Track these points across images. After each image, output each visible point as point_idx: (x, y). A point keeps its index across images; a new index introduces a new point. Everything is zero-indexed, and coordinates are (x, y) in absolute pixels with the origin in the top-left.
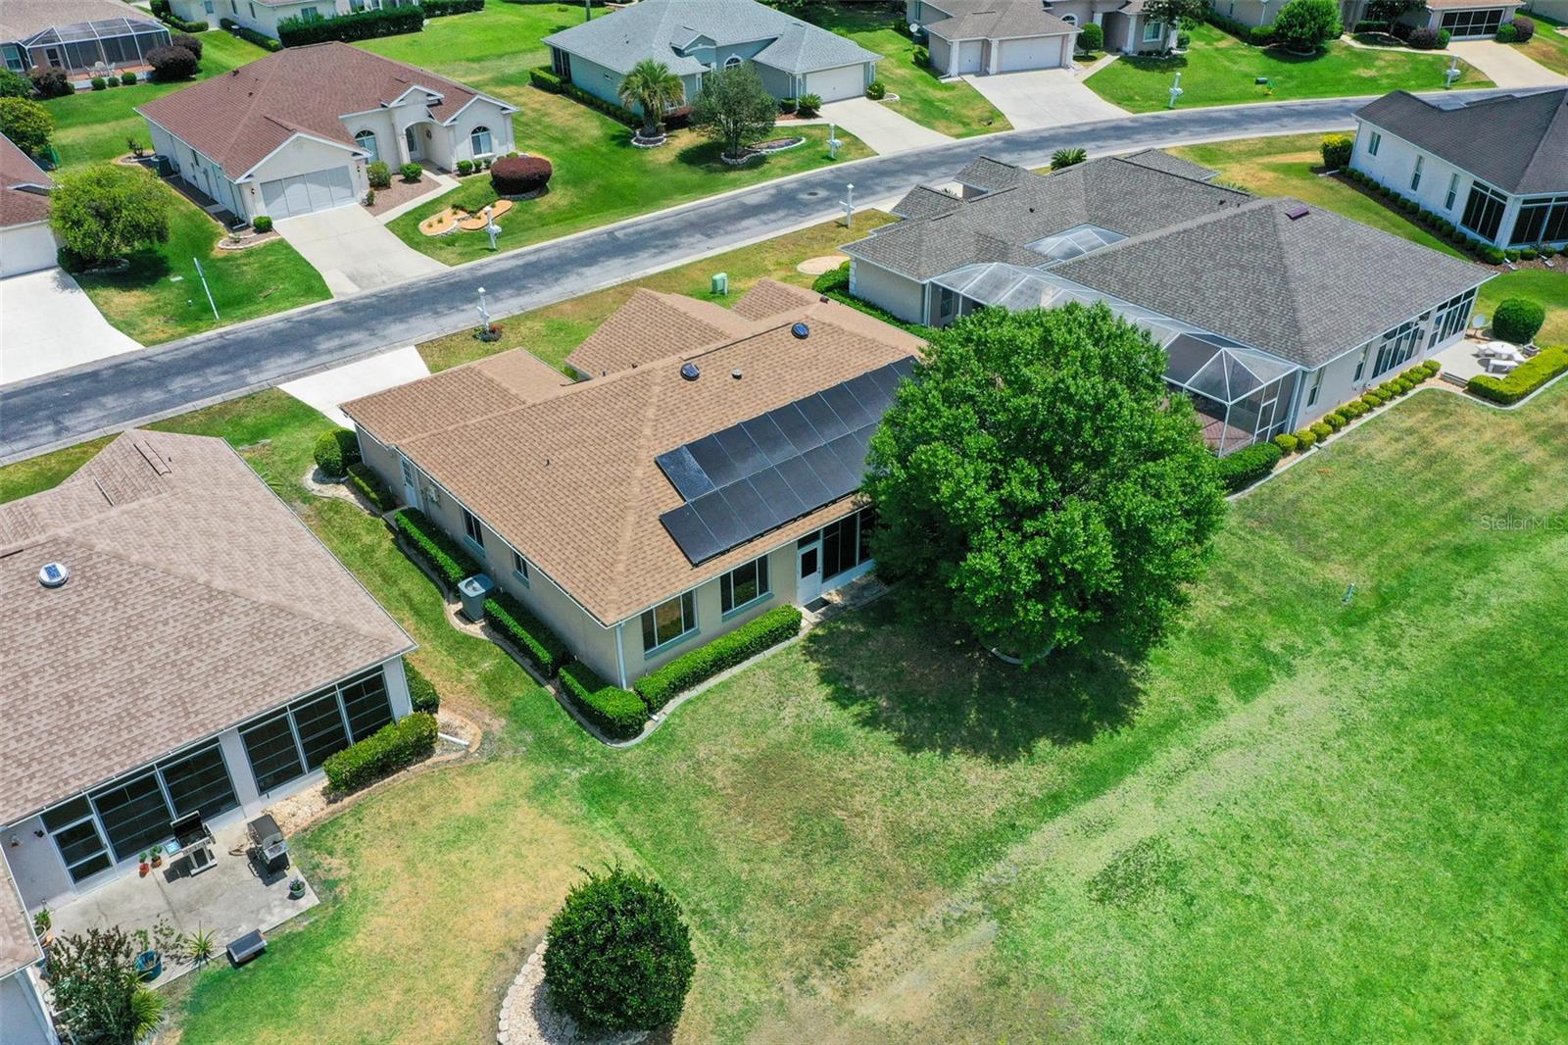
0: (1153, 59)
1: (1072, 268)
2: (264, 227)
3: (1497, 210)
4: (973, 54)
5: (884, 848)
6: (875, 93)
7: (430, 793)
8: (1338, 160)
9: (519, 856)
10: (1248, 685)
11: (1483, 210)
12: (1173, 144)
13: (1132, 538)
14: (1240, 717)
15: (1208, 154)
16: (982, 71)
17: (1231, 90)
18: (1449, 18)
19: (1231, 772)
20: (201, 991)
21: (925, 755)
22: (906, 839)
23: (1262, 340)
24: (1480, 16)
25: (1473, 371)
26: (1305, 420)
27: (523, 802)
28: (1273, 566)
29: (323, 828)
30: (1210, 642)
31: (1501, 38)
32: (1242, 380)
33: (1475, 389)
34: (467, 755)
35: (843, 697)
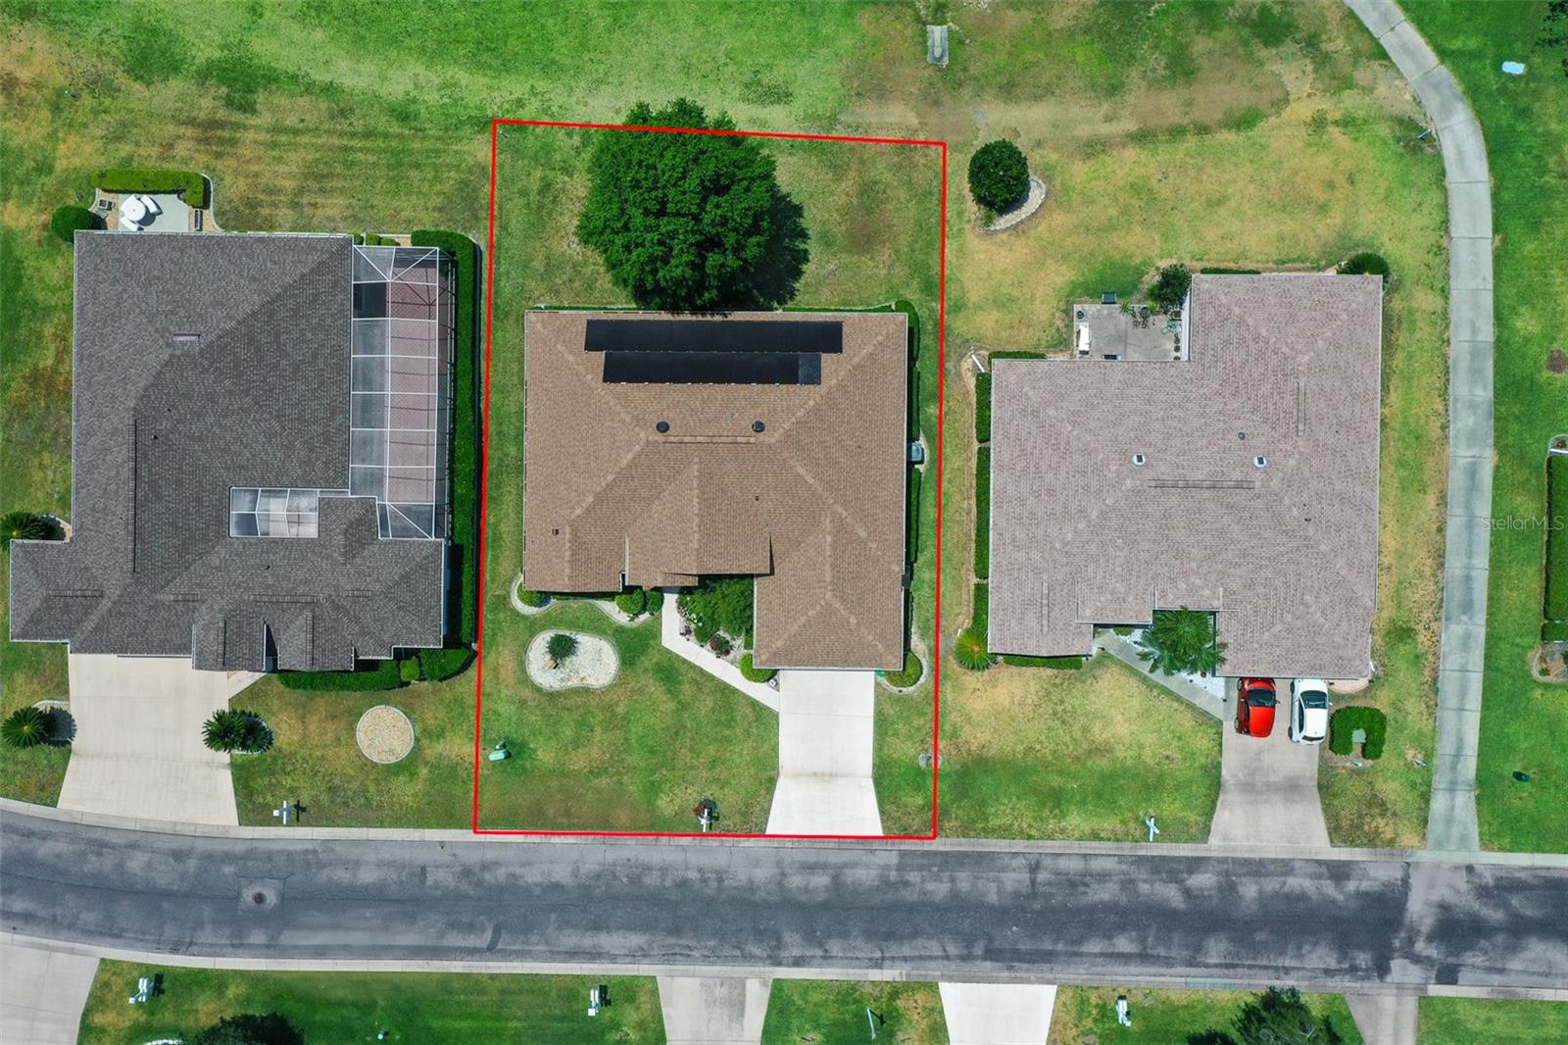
5: (852, 174)
7: (1004, 335)
9: (990, 275)
20: (1130, 293)
21: (795, 201)
22: (838, 171)
27: (970, 305)
29: (1055, 346)
34: (976, 350)
35: (804, 257)
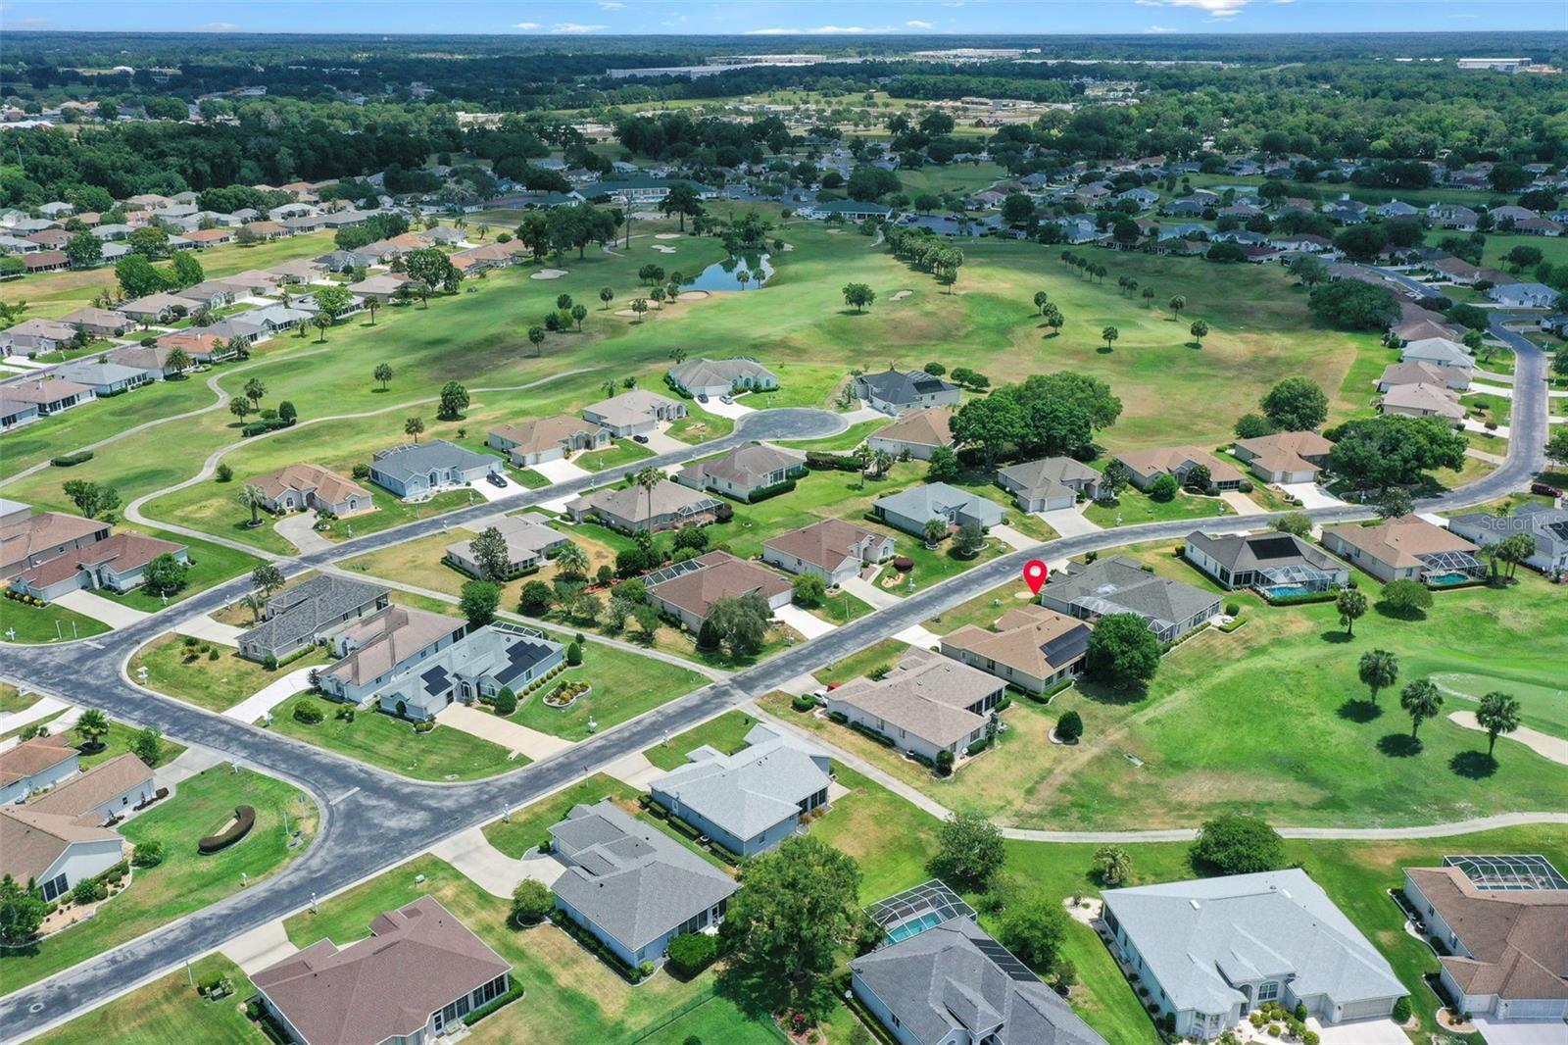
0: (1106, 503)
1: (1110, 598)
2: (836, 587)
3: (1228, 575)
4: (1038, 505)
6: (1006, 522)
8: (1181, 553)
10: (1170, 693)
11: (1225, 575)
12: (1123, 544)
13: (1146, 657)
14: (1168, 698)
15: (1135, 548)
16: (1042, 510)
17: (1139, 516)
18: (1220, 484)
19: (1168, 707)
21: (1106, 704)
23: (1163, 617)
24: (1232, 483)
25: (1221, 624)
26: (1177, 638)
27: (1033, 713)
28: (1173, 671)
30: (1160, 685)
31: (1241, 491)
32: (1161, 628)
33: (1220, 629)
35: (1085, 695)
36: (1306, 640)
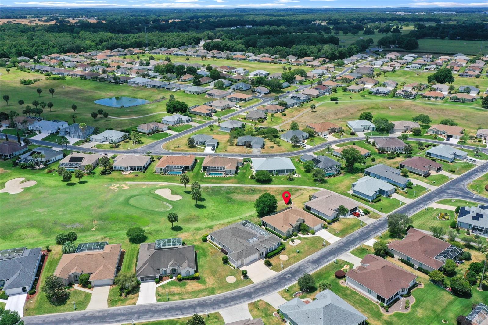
36: (188, 230)
